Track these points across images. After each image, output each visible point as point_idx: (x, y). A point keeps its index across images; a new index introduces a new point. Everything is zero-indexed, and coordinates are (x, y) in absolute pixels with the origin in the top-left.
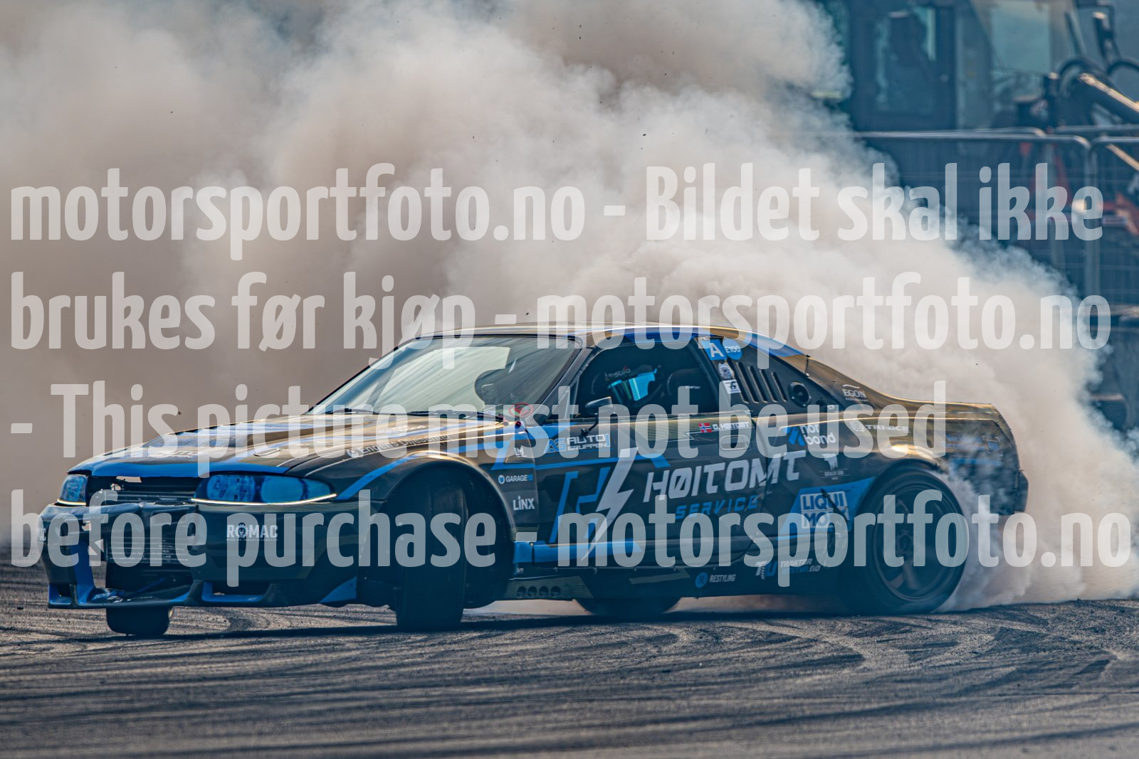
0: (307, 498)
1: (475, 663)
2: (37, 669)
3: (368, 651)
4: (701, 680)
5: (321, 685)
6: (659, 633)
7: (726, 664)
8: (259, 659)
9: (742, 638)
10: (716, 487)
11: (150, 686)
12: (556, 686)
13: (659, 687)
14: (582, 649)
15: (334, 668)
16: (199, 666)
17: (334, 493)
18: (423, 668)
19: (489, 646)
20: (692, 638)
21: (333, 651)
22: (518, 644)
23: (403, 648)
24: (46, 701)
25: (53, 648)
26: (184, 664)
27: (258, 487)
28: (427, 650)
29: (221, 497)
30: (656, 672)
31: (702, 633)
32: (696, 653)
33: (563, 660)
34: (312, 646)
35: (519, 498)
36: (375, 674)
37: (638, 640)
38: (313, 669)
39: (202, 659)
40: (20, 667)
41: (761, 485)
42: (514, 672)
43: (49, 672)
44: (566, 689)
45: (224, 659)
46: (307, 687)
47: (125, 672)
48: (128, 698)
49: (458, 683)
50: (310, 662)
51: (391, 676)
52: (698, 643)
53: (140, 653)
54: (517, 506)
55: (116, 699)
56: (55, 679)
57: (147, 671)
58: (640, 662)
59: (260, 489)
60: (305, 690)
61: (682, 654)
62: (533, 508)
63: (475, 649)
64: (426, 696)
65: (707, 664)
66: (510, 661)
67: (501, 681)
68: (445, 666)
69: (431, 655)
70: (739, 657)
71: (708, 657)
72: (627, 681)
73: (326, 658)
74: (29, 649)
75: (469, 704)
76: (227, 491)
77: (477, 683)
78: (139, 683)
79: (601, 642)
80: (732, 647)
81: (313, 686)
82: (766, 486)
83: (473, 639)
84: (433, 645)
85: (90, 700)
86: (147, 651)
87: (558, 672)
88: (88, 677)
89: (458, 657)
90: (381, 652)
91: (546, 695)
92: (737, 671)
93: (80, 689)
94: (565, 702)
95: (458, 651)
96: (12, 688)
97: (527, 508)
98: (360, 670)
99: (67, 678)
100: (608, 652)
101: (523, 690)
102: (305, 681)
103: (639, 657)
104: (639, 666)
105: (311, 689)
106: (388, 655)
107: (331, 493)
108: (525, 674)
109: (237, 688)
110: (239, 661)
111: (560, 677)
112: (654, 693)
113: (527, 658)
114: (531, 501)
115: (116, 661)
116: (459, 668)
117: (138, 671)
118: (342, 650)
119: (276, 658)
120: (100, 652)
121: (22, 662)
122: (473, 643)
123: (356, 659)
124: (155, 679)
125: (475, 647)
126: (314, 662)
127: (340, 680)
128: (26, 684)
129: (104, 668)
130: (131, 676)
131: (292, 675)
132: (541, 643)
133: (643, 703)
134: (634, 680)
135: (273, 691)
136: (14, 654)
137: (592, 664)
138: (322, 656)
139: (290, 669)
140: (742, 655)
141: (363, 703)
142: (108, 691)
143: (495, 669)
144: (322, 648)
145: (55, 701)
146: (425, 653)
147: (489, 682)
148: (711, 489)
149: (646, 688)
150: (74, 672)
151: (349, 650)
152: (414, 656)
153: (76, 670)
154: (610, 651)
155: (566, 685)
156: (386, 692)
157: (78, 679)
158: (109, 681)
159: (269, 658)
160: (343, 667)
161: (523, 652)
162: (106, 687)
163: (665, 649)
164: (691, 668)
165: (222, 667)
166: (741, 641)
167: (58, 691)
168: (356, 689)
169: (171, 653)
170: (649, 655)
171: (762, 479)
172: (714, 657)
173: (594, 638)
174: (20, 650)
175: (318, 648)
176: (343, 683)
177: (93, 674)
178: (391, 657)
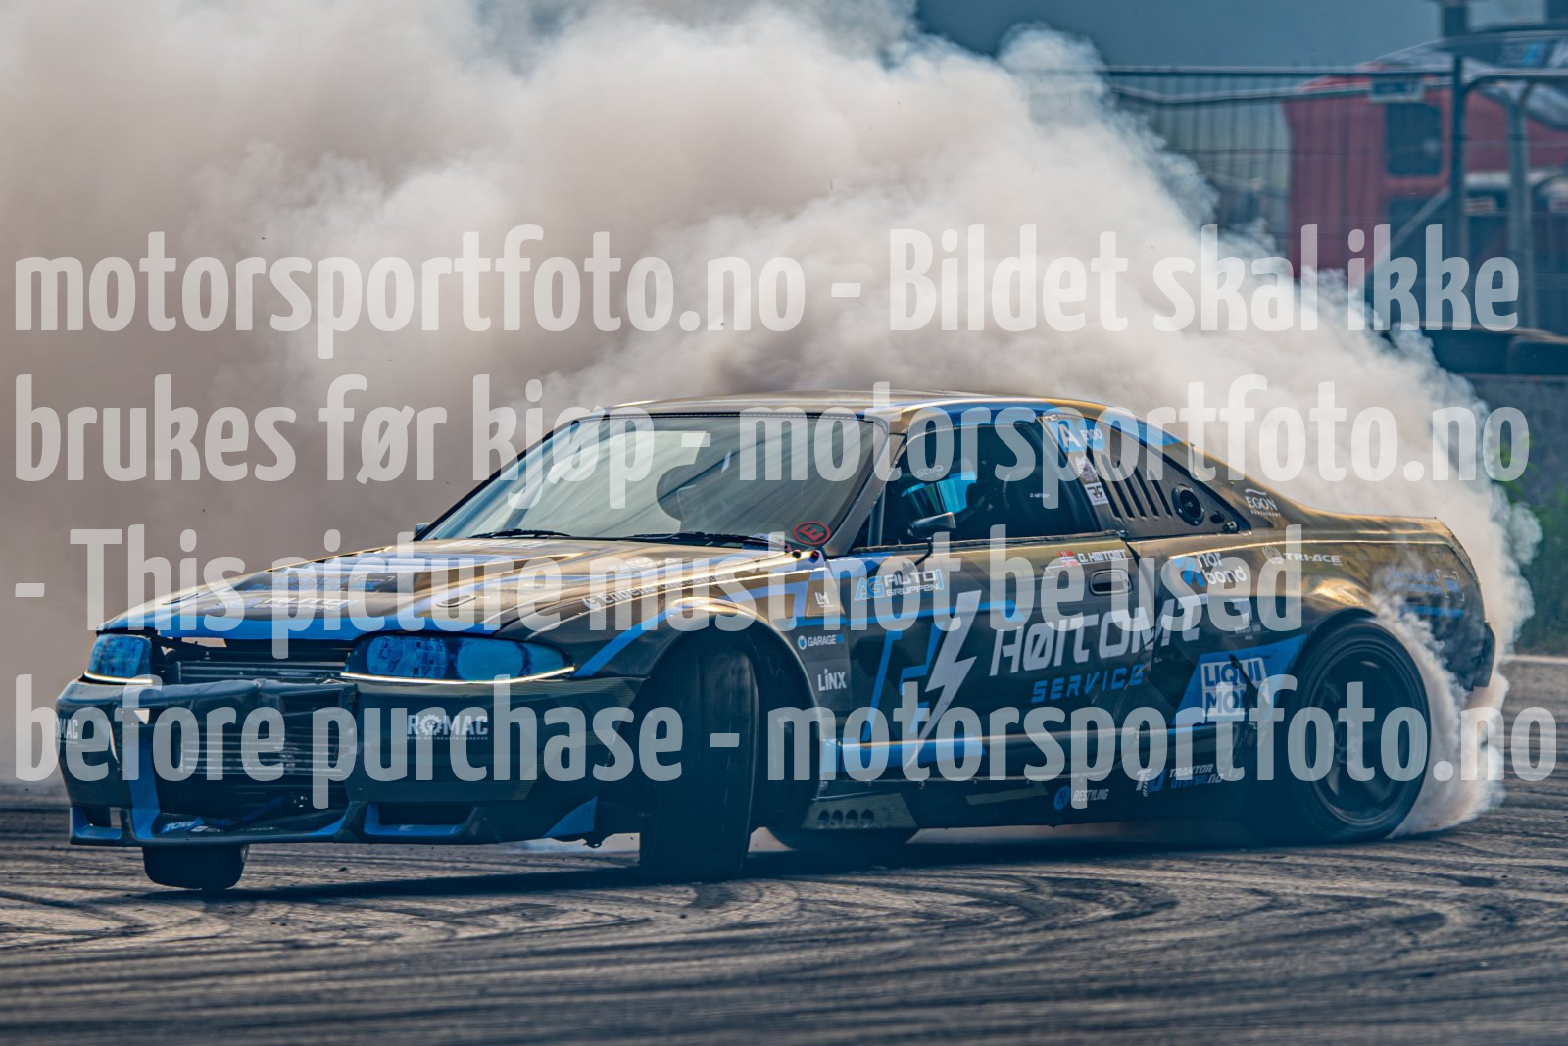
0: (529, 674)
1: (1106, 962)
2: (373, 970)
3: (928, 940)
4: (1484, 990)
5: (848, 997)
6: (1416, 912)
7: (1527, 964)
8: (745, 954)
9: (1553, 919)
10: (1087, 651)
11: (561, 999)
12: (1242, 1000)
13: (1413, 1002)
14: (1286, 937)
15: (868, 969)
16: (644, 966)
17: (571, 665)
18: (1018, 969)
19: (1128, 933)
20: (1470, 919)
21: (868, 940)
22: (1177, 929)
23: (985, 936)
24: (387, 1024)
25: (399, 936)
26: (618, 962)
27: (452, 656)
28: (1026, 939)
29: (391, 671)
30: (1408, 977)
31: (1487, 910)
32: (1475, 943)
33: (1254, 956)
34: (834, 932)
35: (826, 671)
36: (937, 980)
37: (1379, 923)
38: (834, 972)
39: (649, 955)
40: (346, 966)
41: (1147, 648)
42: (1171, 977)
43: (392, 976)
44: (1256, 1006)
45: (685, 954)
46: (826, 999)
47: (519, 975)
48: (523, 1019)
49: (1075, 994)
50: (828, 960)
51: (965, 983)
52: (1480, 927)
53: (544, 943)
54: (824, 684)
55: (505, 1020)
56: (402, 988)
57: (557, 973)
58: (1382, 961)
59: (456, 659)
60: (821, 1005)
61: (1452, 946)
62: (844, 687)
63: (1105, 938)
64: (1024, 1015)
65: (1495, 962)
66: (1165, 958)
67: (1150, 992)
68: (1055, 965)
69: (1032, 947)
70: (1547, 951)
71: (1497, 951)
72: (1360, 991)
73: (856, 952)
74: (360, 937)
75: (1095, 1029)
76: (402, 661)
77: (1108, 994)
78: (543, 994)
79: (1317, 927)
80: (1536, 934)
81: (835, 999)
82: (1154, 650)
83: (1103, 920)
84: (1035, 931)
85: (460, 1022)
86: (557, 940)
87: (1244, 977)
88: (458, 984)
89: (1076, 951)
90: (949, 943)
91: (1224, 1016)
92: (1544, 975)
93: (444, 1004)
94: (1255, 1026)
95: (1077, 941)
96: (331, 1002)
97: (836, 688)
98: (912, 972)
99: (423, 985)
100: (1329, 944)
101: (1186, 1007)
102: (821, 990)
103: (1380, 951)
104: (1380, 967)
105: (830, 1004)
106: (961, 947)
107: (565, 666)
108: (1190, 980)
109: (706, 1003)
110: (710, 957)
111: (1249, 985)
112: (1404, 1012)
113: (1193, 953)
114: (842, 676)
115: (506, 956)
116: (1078, 970)
117: (542, 973)
118: (883, 940)
119: (772, 952)
120: (478, 942)
121: (348, 958)
122: (1103, 927)
123: (907, 954)
124: (568, 987)
125: (1106, 934)
126: (837, 959)
127: (879, 989)
128: (354, 996)
129: (484, 968)
130: (529, 982)
131: (799, 981)
132: (1217, 927)
133: (1386, 1030)
134: (1372, 991)
135: (766, 1007)
136: (334, 945)
137: (1302, 964)
138: (850, 949)
139: (794, 971)
140: (1553, 947)
141: (918, 1028)
142: (492, 1008)
143: (1139, 970)
144: (851, 935)
145: (405, 1023)
146: (1023, 945)
147: (1129, 992)
148: (1081, 656)
149: (1391, 1004)
150: (435, 975)
151: (895, 939)
152: (1003, 949)
153: (439, 971)
154: (1332, 942)
155: (1258, 999)
156: (956, 1010)
157: (441, 987)
158: (492, 990)
159: (761, 953)
160: (885, 967)
161: (1188, 944)
162: (487, 1001)
163: (1424, 937)
164: (1468, 970)
165: (680, 967)
166: (1552, 924)
167: (408, 1006)
168: (906, 1004)
169: (597, 944)
170: (1397, 948)
171: (1149, 640)
172: (1506, 951)
173: (1306, 919)
174: (345, 938)
175: (842, 936)
176: (885, 993)
177: (467, 978)
178: (965, 951)
